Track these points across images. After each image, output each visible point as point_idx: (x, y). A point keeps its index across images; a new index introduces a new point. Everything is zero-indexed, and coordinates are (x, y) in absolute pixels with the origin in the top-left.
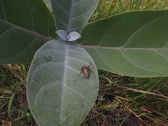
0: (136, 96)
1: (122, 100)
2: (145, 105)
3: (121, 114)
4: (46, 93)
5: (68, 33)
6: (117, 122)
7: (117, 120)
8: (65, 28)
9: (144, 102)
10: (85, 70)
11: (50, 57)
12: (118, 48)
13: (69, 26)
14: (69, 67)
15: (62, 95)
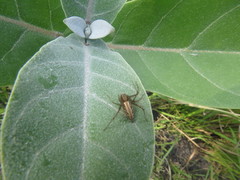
0: (190, 112)
1: (170, 119)
2: (201, 124)
3: (168, 136)
4: (46, 163)
5: (89, 23)
6: (163, 148)
7: (163, 146)
8: (81, 13)
9: (201, 121)
10: (127, 104)
11: (53, 77)
12: (180, 51)
13: (90, 7)
14: (94, 95)
15: (81, 161)
